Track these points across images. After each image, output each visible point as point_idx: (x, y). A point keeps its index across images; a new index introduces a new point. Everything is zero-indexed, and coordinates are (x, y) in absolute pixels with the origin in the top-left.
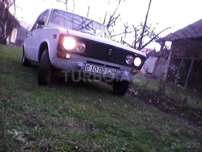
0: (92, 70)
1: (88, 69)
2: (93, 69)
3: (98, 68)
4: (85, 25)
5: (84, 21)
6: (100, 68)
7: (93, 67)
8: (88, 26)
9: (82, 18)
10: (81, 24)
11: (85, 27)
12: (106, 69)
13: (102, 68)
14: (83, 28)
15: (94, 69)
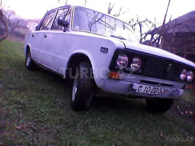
0: (144, 91)
1: (141, 90)
2: (145, 89)
3: (152, 88)
4: (98, 19)
5: (96, 15)
6: (154, 88)
7: (146, 87)
8: (101, 20)
9: (94, 12)
10: (94, 18)
11: (97, 21)
12: (159, 88)
13: (156, 88)
14: (96, 22)
15: (147, 89)
